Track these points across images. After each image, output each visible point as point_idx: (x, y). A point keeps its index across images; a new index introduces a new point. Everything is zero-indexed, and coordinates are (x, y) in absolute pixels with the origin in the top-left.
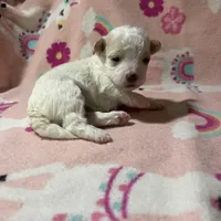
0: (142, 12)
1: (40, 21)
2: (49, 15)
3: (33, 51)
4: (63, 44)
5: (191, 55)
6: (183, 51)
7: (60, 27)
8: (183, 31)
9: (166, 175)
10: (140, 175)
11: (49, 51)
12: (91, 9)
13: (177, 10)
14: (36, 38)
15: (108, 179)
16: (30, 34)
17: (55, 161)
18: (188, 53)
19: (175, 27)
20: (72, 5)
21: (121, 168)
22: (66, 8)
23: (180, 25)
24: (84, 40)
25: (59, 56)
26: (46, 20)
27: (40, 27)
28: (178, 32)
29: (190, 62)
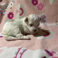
0: (32, 4)
1: (6, 7)
2: (8, 5)
3: (4, 15)
4: (12, 13)
5: (45, 15)
6: (43, 14)
7: (11, 8)
8: (43, 9)
9: (33, 50)
10: (26, 50)
11: (8, 15)
12: (19, 4)
13: (41, 4)
14: (5, 11)
15: (17, 51)
16: (3, 10)
17: (5, 46)
18: (44, 15)
19: (41, 8)
20: (14, 2)
21: (22, 48)
22: (13, 3)
23: (42, 7)
24: (17, 12)
25: (11, 16)
26: (7, 6)
27: (6, 8)
28: (42, 9)
29: (45, 17)
